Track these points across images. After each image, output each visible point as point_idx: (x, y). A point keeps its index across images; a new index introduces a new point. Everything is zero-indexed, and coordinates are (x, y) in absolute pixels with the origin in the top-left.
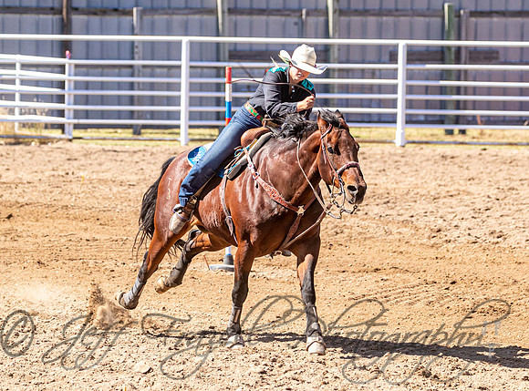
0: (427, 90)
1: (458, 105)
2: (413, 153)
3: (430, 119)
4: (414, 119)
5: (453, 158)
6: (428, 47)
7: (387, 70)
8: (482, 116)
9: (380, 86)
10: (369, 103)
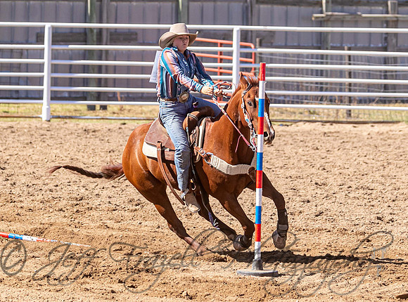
0: (71, 69)
1: (99, 82)
2: (58, 127)
3: (73, 95)
4: (59, 96)
5: (94, 131)
6: (72, 28)
7: (34, 50)
8: (122, 93)
9: (27, 65)
10: (17, 81)
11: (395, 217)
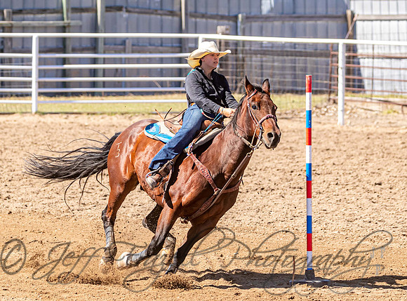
11: (11, 195)
